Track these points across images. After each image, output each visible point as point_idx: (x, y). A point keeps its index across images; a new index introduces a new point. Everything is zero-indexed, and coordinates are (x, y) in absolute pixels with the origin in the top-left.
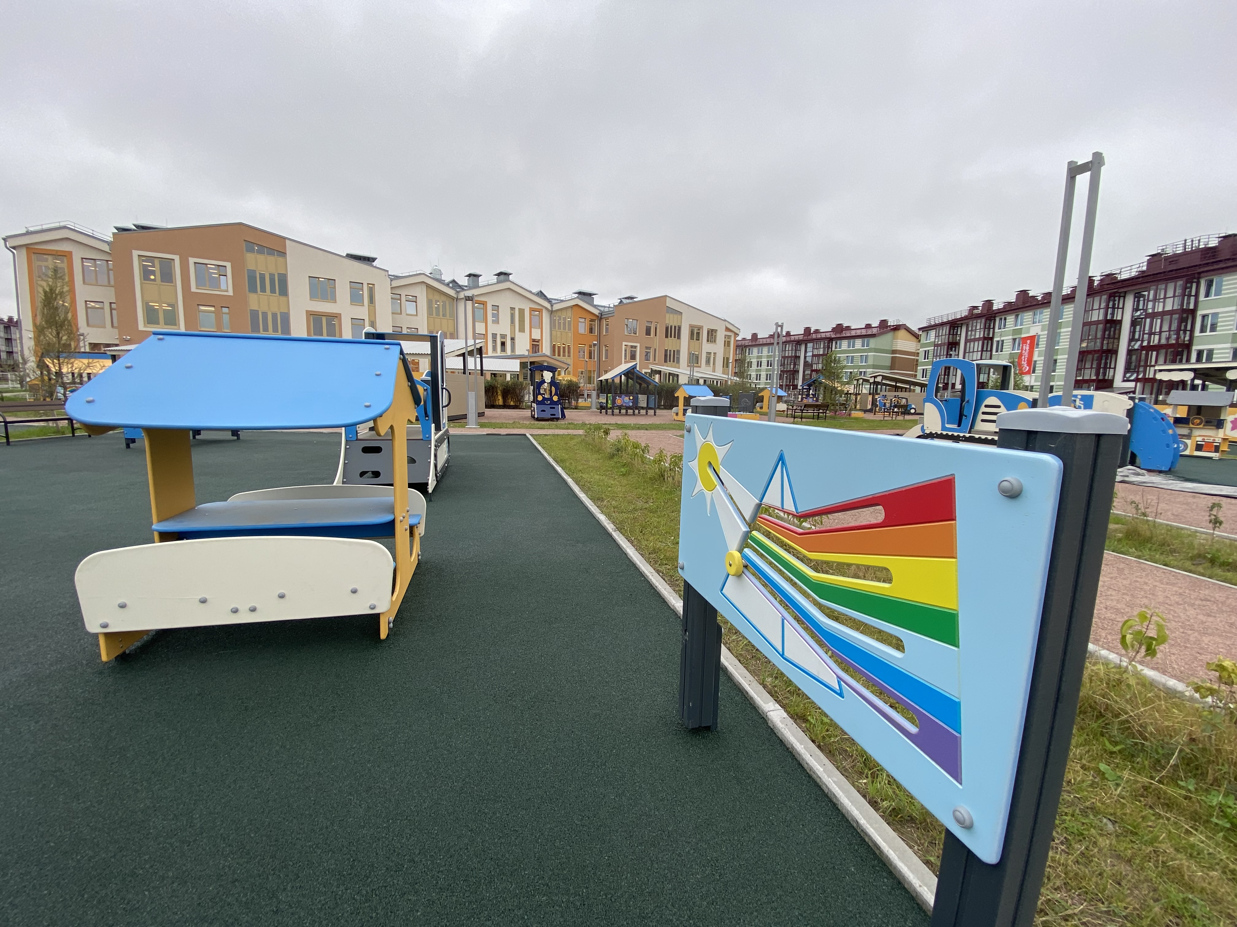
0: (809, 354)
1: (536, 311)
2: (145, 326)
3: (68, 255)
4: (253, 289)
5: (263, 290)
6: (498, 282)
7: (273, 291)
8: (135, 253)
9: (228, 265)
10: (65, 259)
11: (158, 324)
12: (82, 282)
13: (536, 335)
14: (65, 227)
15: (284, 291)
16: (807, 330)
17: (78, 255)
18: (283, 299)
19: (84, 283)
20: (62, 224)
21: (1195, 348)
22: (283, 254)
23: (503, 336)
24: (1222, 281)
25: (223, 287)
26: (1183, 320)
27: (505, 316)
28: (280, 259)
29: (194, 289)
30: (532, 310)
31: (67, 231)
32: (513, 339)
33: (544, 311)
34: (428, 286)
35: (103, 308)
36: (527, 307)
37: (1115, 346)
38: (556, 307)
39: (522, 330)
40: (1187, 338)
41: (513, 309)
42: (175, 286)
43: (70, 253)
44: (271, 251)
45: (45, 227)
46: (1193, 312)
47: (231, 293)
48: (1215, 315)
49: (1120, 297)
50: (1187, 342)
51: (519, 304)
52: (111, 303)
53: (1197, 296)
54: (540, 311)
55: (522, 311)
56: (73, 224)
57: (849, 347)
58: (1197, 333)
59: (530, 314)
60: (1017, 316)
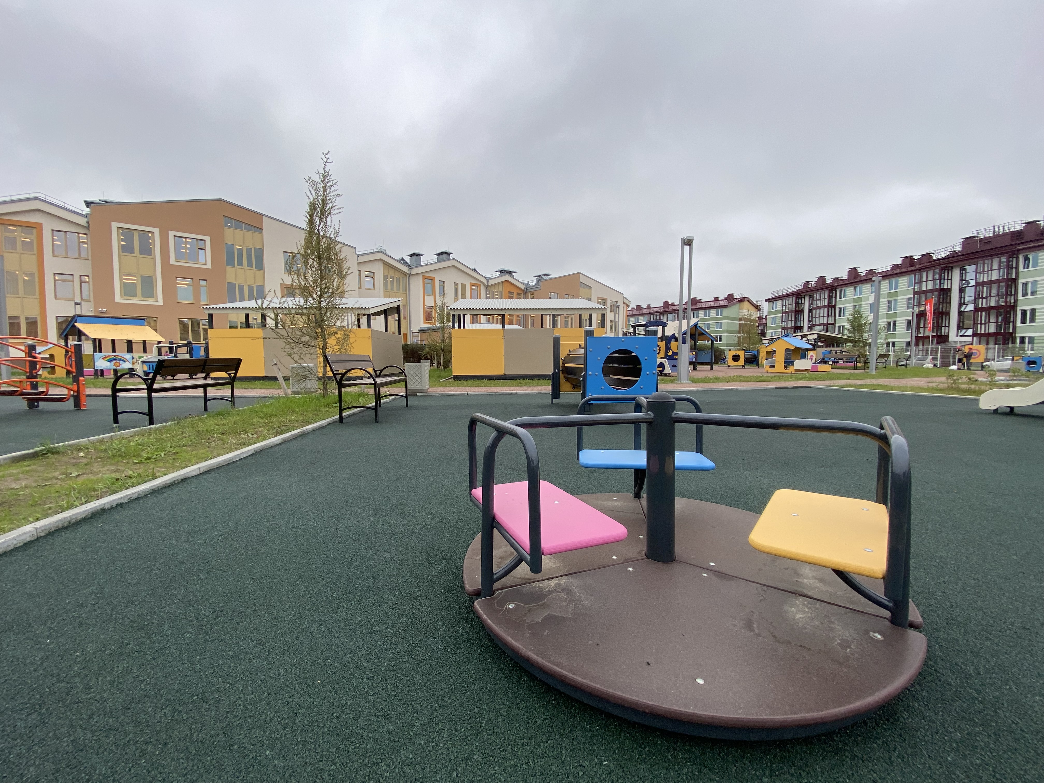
1: (475, 285)
2: (121, 298)
3: (38, 227)
4: (230, 263)
5: (240, 264)
6: (439, 261)
7: (250, 265)
8: (114, 225)
9: (208, 239)
10: (34, 231)
11: (136, 296)
12: (51, 254)
14: (36, 198)
15: (260, 265)
17: (48, 226)
18: (259, 272)
19: (54, 255)
20: (33, 196)
21: (1019, 309)
22: (260, 229)
24: (1038, 256)
25: (202, 260)
26: (1008, 287)
27: (450, 290)
28: (257, 235)
29: (173, 262)
30: (472, 285)
31: (37, 201)
33: (482, 286)
34: (385, 263)
35: (73, 281)
36: (467, 282)
37: (948, 309)
38: (491, 282)
40: (1012, 301)
41: (456, 284)
42: (154, 259)
43: (41, 225)
44: (249, 227)
45: (14, 198)
46: (1015, 281)
47: (209, 266)
48: (1034, 283)
49: (948, 270)
50: (1012, 304)
51: (461, 280)
52: (81, 276)
53: (1017, 268)
54: (478, 286)
55: (464, 286)
56: (44, 196)
57: (705, 316)
58: (1020, 296)
59: (470, 289)
60: (855, 287)
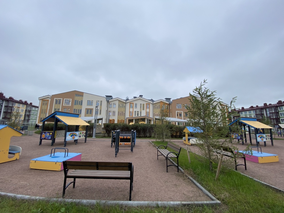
0: (268, 113)
1: (148, 104)
3: (48, 101)
4: (75, 104)
5: (77, 104)
7: (79, 104)
8: (55, 99)
9: (71, 99)
13: (148, 110)
16: (265, 104)
18: (81, 106)
22: (83, 96)
23: (138, 112)
27: (138, 106)
30: (147, 104)
31: (49, 96)
32: (141, 112)
33: (151, 104)
34: (119, 100)
36: (145, 103)
38: (154, 103)
39: (143, 109)
41: (141, 104)
44: (80, 95)
47: (71, 105)
51: (142, 103)
54: (149, 104)
55: (143, 105)
59: (146, 105)
